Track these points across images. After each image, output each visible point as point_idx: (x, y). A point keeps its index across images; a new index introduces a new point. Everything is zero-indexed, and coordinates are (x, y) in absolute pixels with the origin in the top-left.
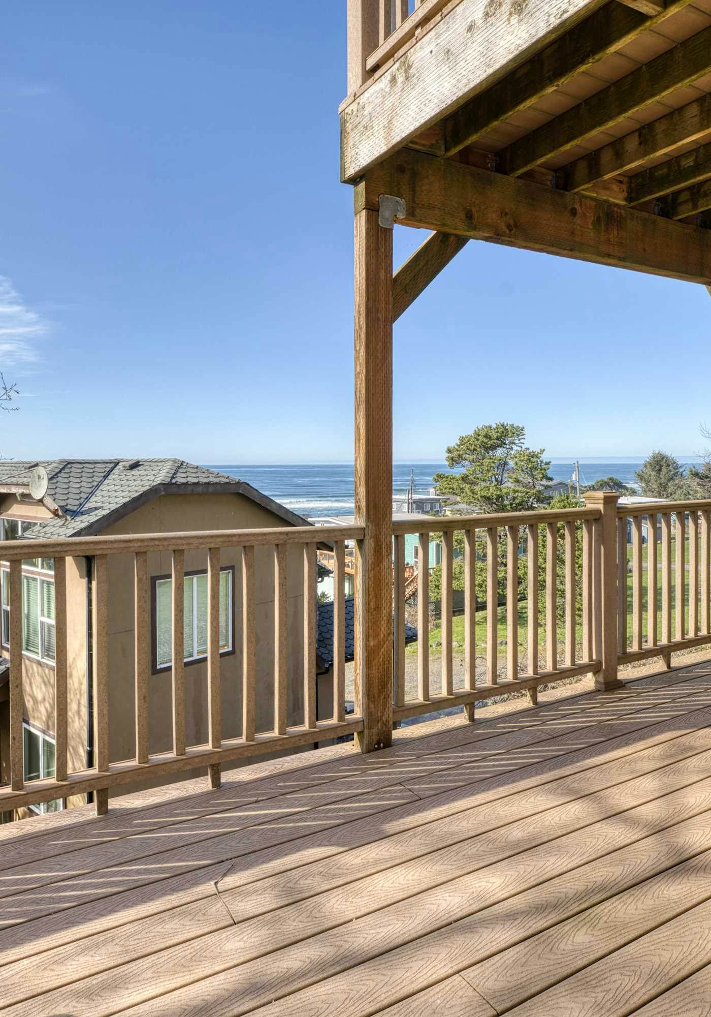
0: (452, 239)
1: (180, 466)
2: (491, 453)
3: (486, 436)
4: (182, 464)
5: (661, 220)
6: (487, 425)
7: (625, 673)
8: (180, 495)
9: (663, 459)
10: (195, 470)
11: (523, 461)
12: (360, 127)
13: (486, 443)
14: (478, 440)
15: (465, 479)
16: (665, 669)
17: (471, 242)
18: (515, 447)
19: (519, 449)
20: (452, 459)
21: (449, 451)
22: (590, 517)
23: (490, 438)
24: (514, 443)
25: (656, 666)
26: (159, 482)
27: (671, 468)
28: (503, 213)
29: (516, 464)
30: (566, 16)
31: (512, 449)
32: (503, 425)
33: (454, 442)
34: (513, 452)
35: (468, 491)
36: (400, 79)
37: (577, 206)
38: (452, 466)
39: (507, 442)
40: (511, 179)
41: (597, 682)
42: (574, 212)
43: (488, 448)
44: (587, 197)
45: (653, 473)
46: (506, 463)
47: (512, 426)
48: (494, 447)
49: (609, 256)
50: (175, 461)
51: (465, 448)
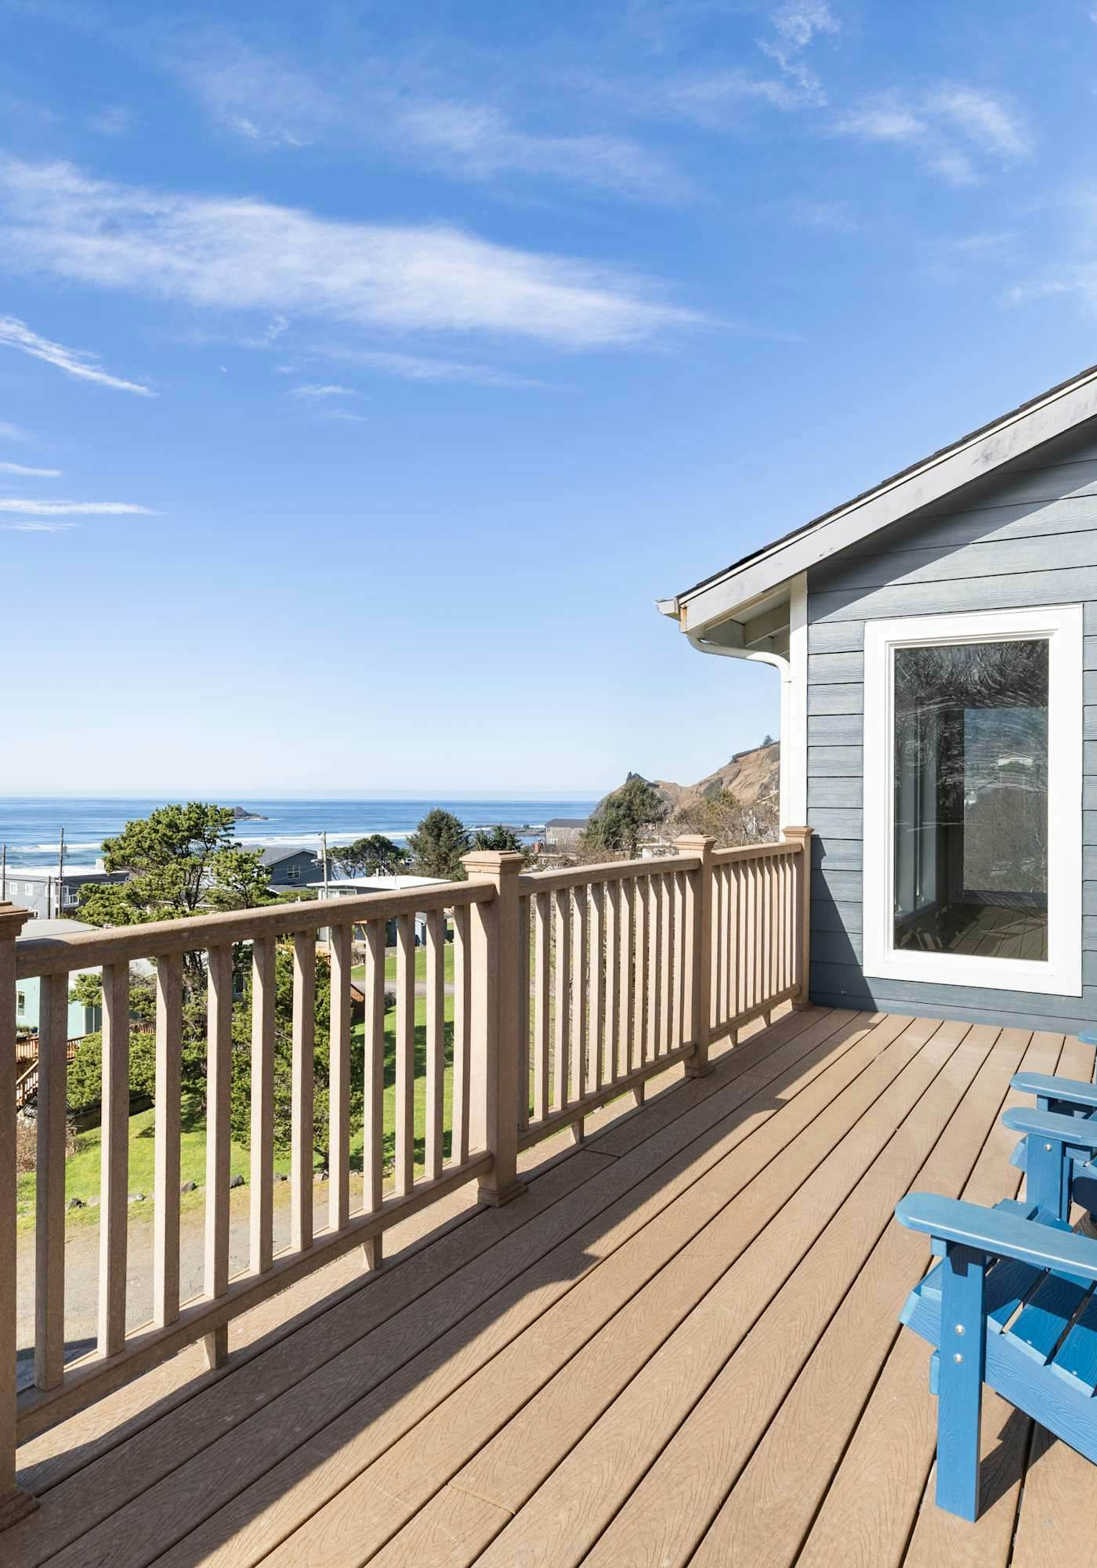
3: (170, 825)
6: (173, 803)
9: (443, 819)
11: (233, 867)
13: (170, 838)
14: (157, 830)
20: (112, 861)
21: (108, 847)
23: (177, 828)
24: (219, 838)
27: (453, 831)
29: (219, 872)
32: (199, 806)
34: (216, 853)
39: (206, 836)
43: (173, 846)
45: (430, 839)
47: (215, 806)
51: (133, 844)
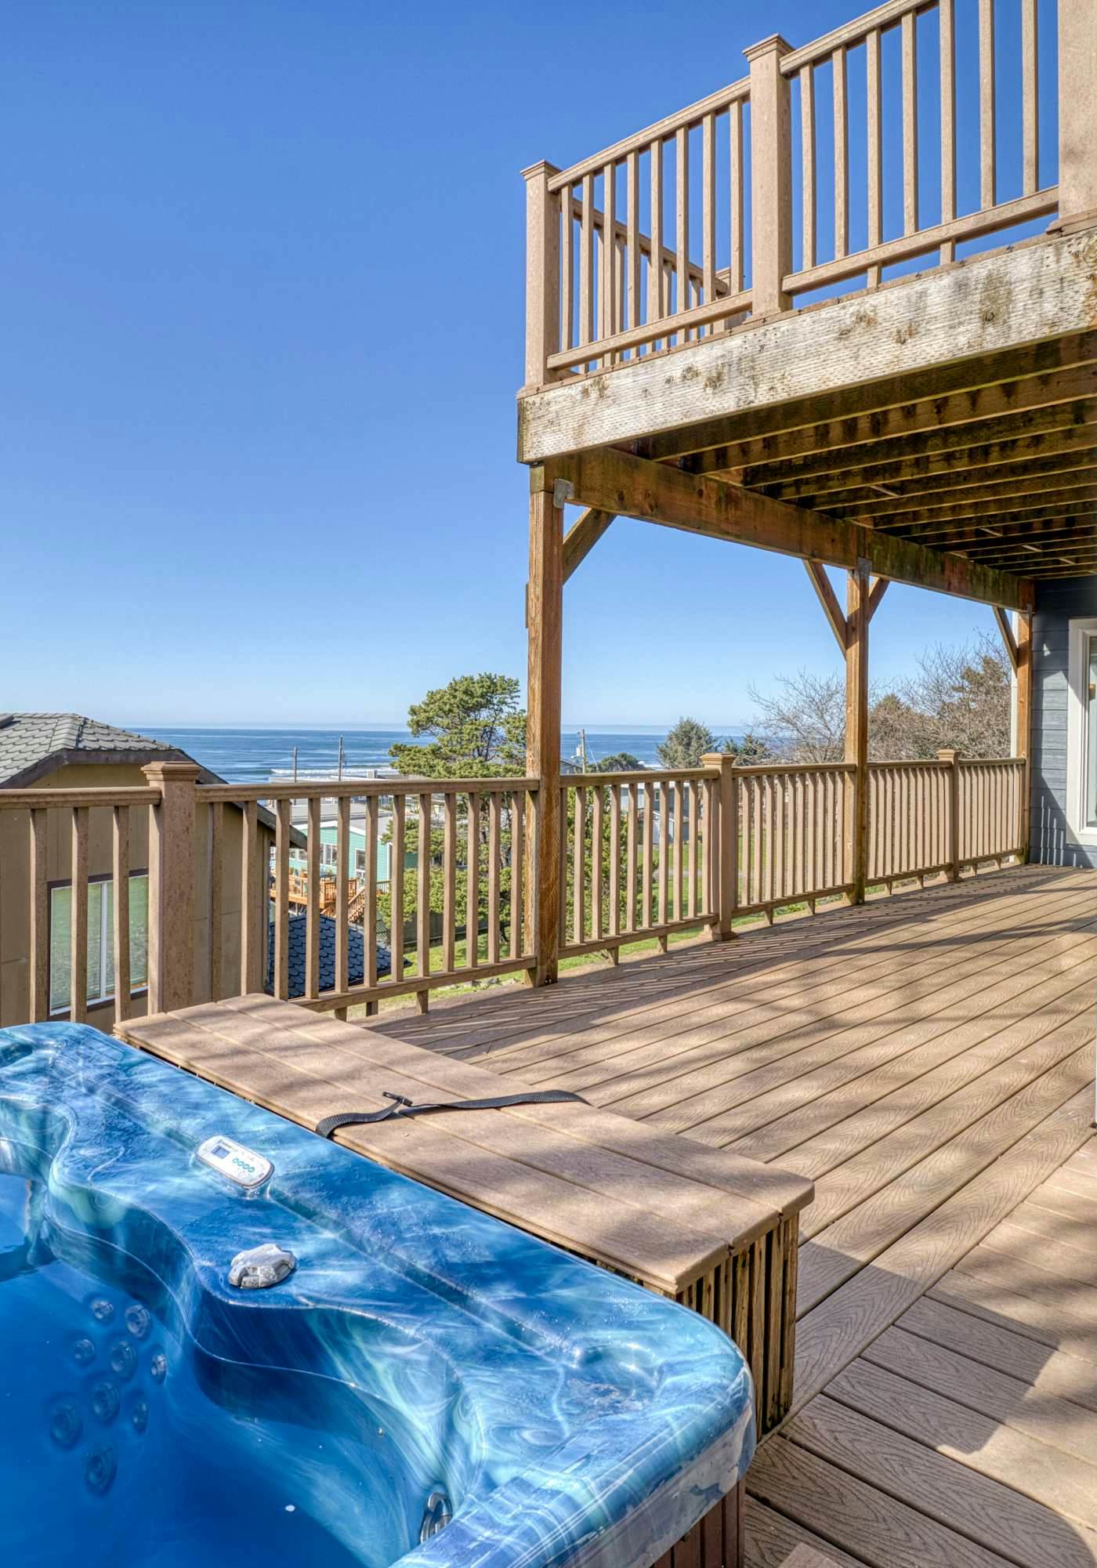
0: (603, 515)
1: (83, 725)
2: (472, 714)
3: (466, 692)
4: (85, 723)
5: (768, 499)
6: (467, 675)
7: (738, 927)
8: (87, 766)
9: (692, 729)
10: (106, 731)
11: (517, 728)
12: (545, 420)
13: (467, 702)
14: (455, 697)
15: (435, 752)
16: (768, 924)
17: (618, 517)
18: (505, 708)
19: (512, 711)
20: (417, 723)
21: (413, 712)
22: (710, 777)
23: (472, 695)
24: (506, 703)
25: (761, 922)
26: (60, 747)
27: (702, 741)
28: (647, 495)
29: (510, 732)
30: (752, 405)
31: (501, 710)
32: (489, 677)
33: (419, 699)
34: (503, 716)
35: (441, 770)
36: (594, 394)
37: (703, 488)
38: (416, 734)
39: (495, 701)
40: (653, 463)
41: (714, 934)
42: (701, 493)
43: (468, 710)
44: (711, 480)
45: (680, 748)
46: (492, 731)
47: (502, 678)
48: (478, 707)
49: (728, 533)
50: (74, 718)
51: (436, 708)
